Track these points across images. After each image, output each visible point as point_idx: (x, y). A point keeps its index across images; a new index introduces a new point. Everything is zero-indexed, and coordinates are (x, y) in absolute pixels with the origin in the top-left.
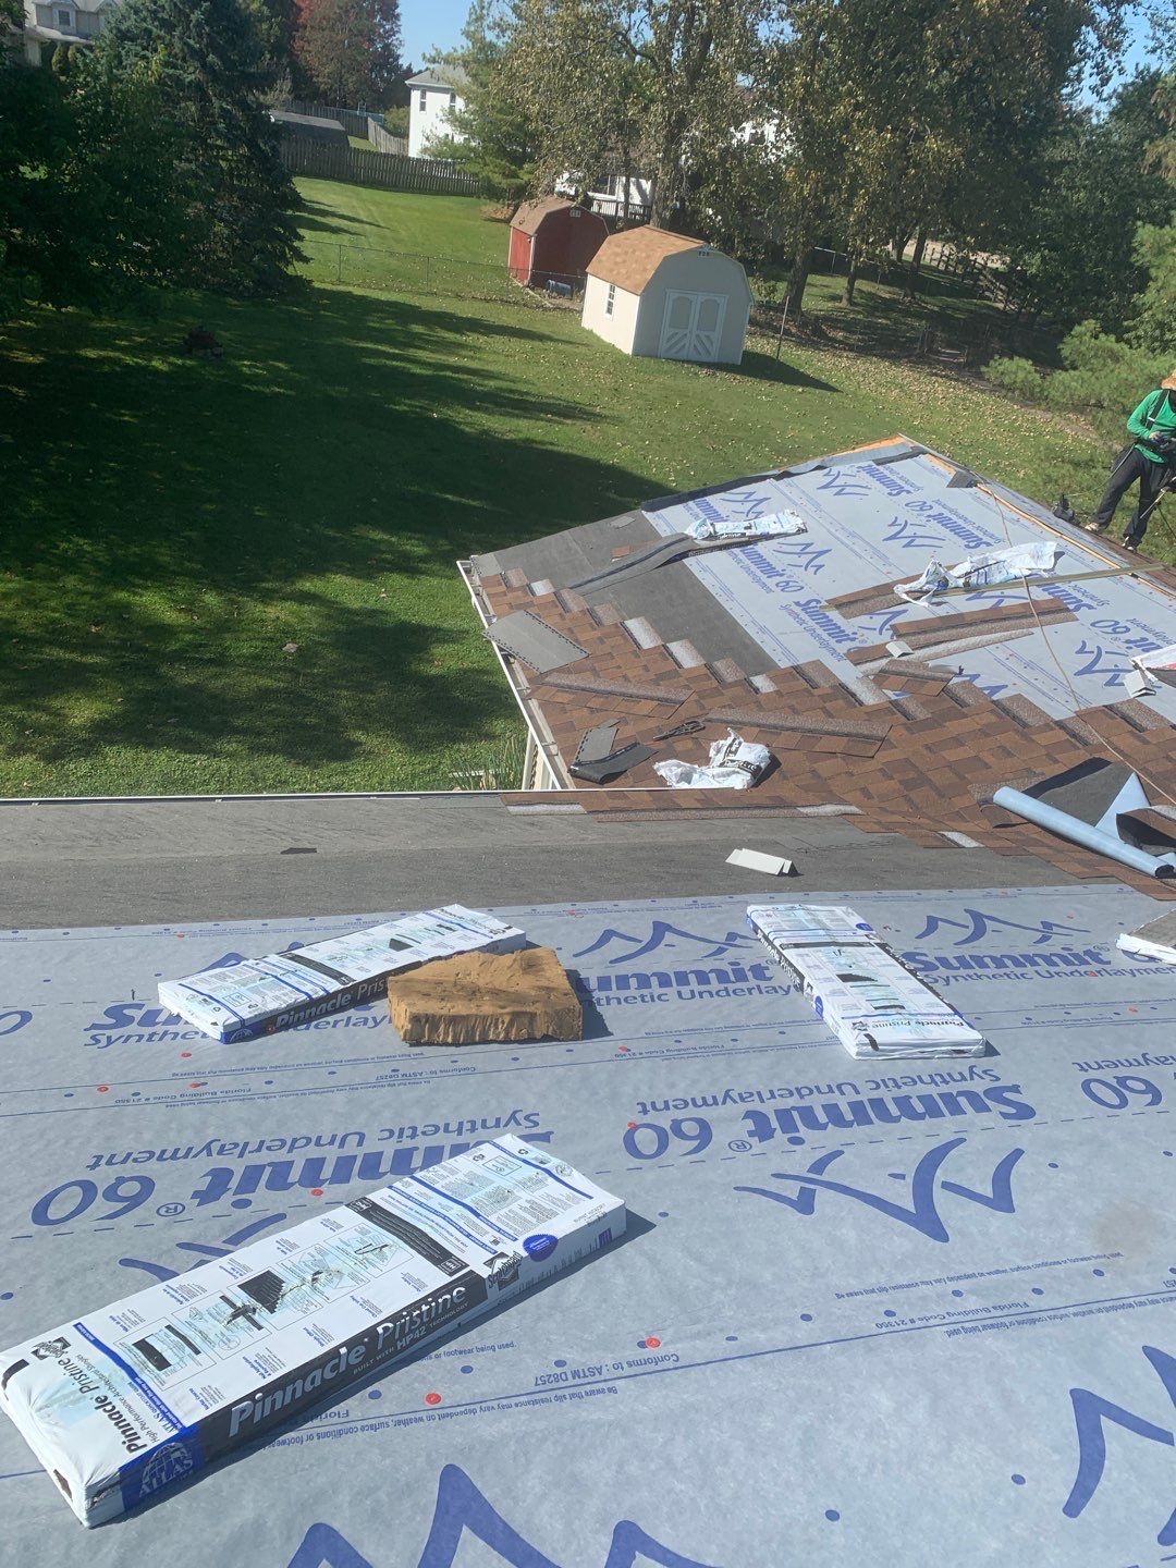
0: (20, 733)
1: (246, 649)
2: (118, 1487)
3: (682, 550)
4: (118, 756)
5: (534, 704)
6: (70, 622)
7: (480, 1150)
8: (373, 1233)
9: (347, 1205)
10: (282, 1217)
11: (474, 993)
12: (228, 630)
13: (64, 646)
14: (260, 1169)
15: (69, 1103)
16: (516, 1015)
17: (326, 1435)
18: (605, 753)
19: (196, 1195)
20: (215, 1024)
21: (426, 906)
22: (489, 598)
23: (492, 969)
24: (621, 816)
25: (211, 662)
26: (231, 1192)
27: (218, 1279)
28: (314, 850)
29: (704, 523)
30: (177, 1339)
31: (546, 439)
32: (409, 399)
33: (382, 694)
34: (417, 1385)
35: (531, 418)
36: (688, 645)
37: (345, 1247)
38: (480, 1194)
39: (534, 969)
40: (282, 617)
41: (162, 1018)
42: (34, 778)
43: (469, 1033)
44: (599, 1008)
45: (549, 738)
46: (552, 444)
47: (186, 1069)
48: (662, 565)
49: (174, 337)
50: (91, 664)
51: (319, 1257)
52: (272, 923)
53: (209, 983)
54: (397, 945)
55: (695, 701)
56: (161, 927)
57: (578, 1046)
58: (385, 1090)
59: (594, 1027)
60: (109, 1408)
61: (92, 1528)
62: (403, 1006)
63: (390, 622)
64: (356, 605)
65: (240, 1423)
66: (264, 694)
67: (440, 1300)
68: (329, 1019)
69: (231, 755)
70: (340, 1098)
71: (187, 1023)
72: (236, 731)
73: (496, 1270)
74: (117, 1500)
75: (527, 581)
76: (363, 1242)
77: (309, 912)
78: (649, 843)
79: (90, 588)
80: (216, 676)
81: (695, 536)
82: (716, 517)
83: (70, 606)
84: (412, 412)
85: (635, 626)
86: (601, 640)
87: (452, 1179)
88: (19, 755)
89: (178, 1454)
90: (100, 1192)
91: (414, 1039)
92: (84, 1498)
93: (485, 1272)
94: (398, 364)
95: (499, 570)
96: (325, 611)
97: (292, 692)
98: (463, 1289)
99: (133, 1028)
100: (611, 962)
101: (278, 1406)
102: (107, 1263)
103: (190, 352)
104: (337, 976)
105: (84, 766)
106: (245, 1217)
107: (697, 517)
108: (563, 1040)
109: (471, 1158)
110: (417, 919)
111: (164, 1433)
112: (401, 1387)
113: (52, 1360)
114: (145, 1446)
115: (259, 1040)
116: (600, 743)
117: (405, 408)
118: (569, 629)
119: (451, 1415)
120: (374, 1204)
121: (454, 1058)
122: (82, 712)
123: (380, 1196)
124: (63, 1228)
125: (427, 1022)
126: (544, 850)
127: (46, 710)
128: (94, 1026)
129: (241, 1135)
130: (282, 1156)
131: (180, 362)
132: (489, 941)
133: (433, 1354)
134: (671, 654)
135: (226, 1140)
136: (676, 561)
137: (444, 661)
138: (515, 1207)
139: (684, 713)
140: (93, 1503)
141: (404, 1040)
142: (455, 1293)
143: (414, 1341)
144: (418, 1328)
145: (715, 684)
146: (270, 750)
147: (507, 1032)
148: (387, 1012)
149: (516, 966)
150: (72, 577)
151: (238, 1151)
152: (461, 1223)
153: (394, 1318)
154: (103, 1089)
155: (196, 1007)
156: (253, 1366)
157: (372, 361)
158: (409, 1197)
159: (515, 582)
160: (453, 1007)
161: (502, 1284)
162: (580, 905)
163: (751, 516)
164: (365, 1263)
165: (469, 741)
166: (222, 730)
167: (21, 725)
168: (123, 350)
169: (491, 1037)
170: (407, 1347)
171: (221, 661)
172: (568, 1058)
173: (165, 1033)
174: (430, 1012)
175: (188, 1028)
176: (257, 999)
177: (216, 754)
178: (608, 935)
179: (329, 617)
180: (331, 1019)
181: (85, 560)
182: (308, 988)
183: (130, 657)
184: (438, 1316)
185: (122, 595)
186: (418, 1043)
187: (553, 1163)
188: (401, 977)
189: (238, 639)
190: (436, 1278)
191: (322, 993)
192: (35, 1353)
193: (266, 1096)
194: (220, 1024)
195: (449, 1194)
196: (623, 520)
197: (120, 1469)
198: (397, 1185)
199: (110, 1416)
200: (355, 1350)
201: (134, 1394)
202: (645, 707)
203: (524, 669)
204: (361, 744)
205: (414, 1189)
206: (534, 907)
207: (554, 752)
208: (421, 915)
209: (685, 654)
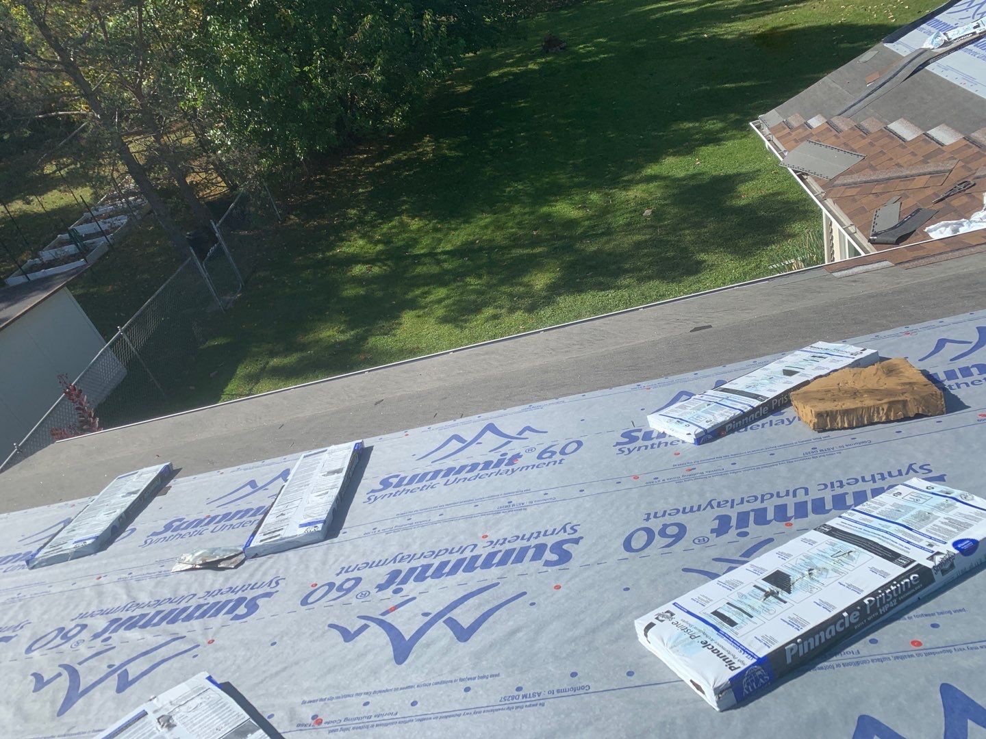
0: (512, 300)
1: (622, 221)
2: (731, 689)
3: (923, 61)
4: (565, 301)
5: (829, 202)
6: (521, 232)
7: (897, 489)
8: (839, 545)
9: (815, 529)
10: (770, 540)
11: (855, 394)
12: (608, 212)
13: (523, 246)
14: (747, 514)
15: (619, 487)
16: (891, 404)
17: (849, 664)
18: (895, 222)
19: (713, 531)
20: (689, 434)
21: (800, 347)
22: (778, 140)
23: (862, 377)
24: (923, 262)
25: (603, 234)
26: (734, 528)
27: (749, 576)
28: (710, 326)
29: (937, 36)
30: (736, 610)
31: (787, 23)
32: (686, 31)
33: (712, 226)
34: (901, 635)
35: (773, 13)
36: (946, 128)
37: (823, 554)
38: (908, 516)
39: (894, 373)
40: (638, 195)
41: (654, 435)
42: (525, 323)
43: (860, 420)
44: (952, 392)
45: (847, 222)
46: (792, 25)
47: (679, 462)
48: (908, 77)
49: (537, 47)
50: (539, 253)
51: (808, 561)
52: (701, 373)
53: (676, 411)
54: (789, 373)
55: (962, 167)
56: (634, 385)
57: (944, 418)
58: (811, 461)
59: (954, 405)
60: (710, 647)
61: (722, 711)
62: (808, 408)
63: (706, 178)
64: (682, 174)
65: (792, 656)
66: (638, 245)
67: (902, 583)
68: (758, 423)
69: (628, 286)
70: (783, 469)
71: (670, 436)
72: (627, 271)
73: (937, 563)
74: (731, 697)
75: (805, 121)
76: (834, 550)
77: (723, 363)
78: (953, 275)
79: (527, 210)
80: (608, 242)
81: (931, 47)
82: (947, 27)
83: (520, 223)
84: (690, 39)
85: (897, 127)
86: (871, 144)
87: (883, 508)
88: (514, 312)
89: (759, 673)
90: (656, 533)
91: (820, 428)
92: (713, 694)
93: (930, 565)
94: (674, 11)
95: (781, 119)
96: (662, 183)
97: (654, 240)
98: (917, 575)
99: (640, 443)
100: (951, 360)
101: (812, 647)
102: (675, 571)
103: (547, 52)
104: (756, 397)
105: (548, 311)
106: (748, 542)
107: (930, 33)
108: (931, 416)
109: (892, 495)
110: (796, 355)
111: (749, 662)
112: (890, 636)
113: (667, 622)
114: (739, 667)
115: (718, 441)
116: (888, 216)
117: (686, 38)
118: (844, 143)
119: (934, 653)
120: (832, 527)
121: (853, 437)
122: (540, 281)
123: (835, 523)
124: (643, 553)
125: (827, 416)
126: (870, 296)
127: (521, 284)
128: (618, 444)
129: (727, 495)
130: (758, 505)
131: (543, 60)
132: (852, 360)
133: (906, 616)
134: (932, 139)
135: (720, 499)
136: (919, 70)
137: (748, 194)
138: (936, 522)
139: (954, 178)
140: (719, 698)
141: (814, 429)
142: (912, 578)
143: (890, 609)
144: (892, 600)
145: (977, 149)
146: (650, 278)
147: (887, 415)
148: (795, 414)
149: (880, 373)
150: (516, 206)
151: (729, 504)
152: (900, 535)
153: (874, 594)
154: (636, 478)
155: (674, 426)
156: (788, 624)
157: (658, 15)
158: (856, 522)
159: (795, 124)
160: (844, 404)
161: (944, 572)
162: (911, 327)
163: (977, 17)
164: (841, 563)
165: (778, 242)
166: (619, 272)
167: (511, 296)
168: (511, 65)
169: (876, 420)
170: (887, 612)
171: (609, 232)
172: (940, 427)
173: (660, 443)
174: (828, 409)
175: (672, 439)
176: (710, 417)
177: (619, 288)
178: (941, 344)
179: (667, 187)
180: (759, 423)
181: (521, 194)
182: (739, 406)
183: (558, 243)
184: (903, 593)
185: (545, 209)
186: (824, 430)
187: (956, 493)
188: (798, 391)
189: (615, 217)
190: (895, 570)
191: (749, 408)
192: (657, 618)
193: (735, 472)
194: (693, 433)
195: (885, 518)
196: (868, 56)
197: (729, 680)
198: (844, 515)
199: (713, 651)
200: (853, 614)
201: (721, 639)
202: (920, 182)
203: (816, 180)
204: (705, 261)
205: (857, 516)
206: (877, 334)
207: (853, 231)
208: (797, 352)
209: (944, 136)
